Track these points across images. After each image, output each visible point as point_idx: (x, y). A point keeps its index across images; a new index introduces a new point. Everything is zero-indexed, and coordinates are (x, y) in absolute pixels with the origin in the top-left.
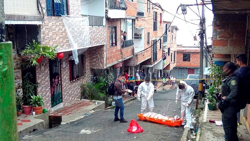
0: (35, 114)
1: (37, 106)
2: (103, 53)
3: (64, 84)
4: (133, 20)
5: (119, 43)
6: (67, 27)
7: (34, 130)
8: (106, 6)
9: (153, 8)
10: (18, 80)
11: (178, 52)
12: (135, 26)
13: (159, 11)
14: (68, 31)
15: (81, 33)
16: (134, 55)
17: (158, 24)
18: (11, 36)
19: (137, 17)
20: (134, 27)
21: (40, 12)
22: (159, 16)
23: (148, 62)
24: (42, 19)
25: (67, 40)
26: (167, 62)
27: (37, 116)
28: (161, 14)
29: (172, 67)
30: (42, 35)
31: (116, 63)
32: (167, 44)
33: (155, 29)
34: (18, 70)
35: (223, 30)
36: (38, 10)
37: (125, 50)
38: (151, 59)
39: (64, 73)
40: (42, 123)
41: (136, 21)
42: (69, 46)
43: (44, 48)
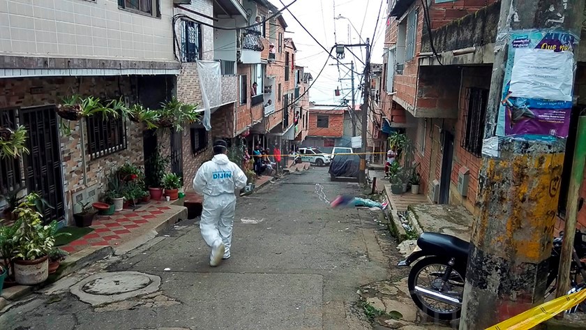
0: (170, 200)
1: (172, 189)
2: (233, 115)
3: (185, 159)
4: (264, 66)
5: (249, 100)
6: (201, 78)
7: (179, 220)
8: (238, 46)
9: (285, 46)
10: (140, 153)
11: (312, 113)
12: (267, 73)
13: (291, 52)
14: (202, 83)
15: (213, 85)
16: (263, 117)
17: (290, 70)
18: (134, 90)
19: (269, 61)
20: (265, 76)
21: (176, 56)
22: (290, 55)
23: (279, 128)
24: (179, 67)
25: (200, 95)
26: (299, 127)
27: (173, 202)
28: (293, 55)
29: (305, 134)
30: (178, 89)
31: (245, 129)
32: (300, 102)
33: (287, 79)
34: (139, 139)
35: (431, 87)
36: (175, 53)
37: (255, 108)
38: (281, 123)
39: (186, 143)
40: (185, 210)
41: (268, 66)
42: (202, 104)
43: (185, 108)
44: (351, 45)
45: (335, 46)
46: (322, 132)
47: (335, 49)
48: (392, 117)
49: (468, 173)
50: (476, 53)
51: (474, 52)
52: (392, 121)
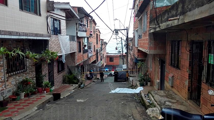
0: (46, 93)
1: (47, 88)
2: (75, 57)
3: (55, 75)
4: (88, 38)
5: (82, 51)
6: (60, 42)
7: (49, 102)
8: (77, 30)
9: (96, 31)
10: (34, 73)
11: (107, 56)
12: (89, 41)
13: (98, 33)
14: (61, 44)
15: (66, 45)
16: (88, 58)
17: (98, 40)
18: (31, 46)
19: (90, 36)
20: (88, 42)
21: (48, 32)
22: (98, 35)
23: (94, 62)
24: (50, 36)
25: (60, 48)
26: (102, 62)
27: (47, 93)
28: (99, 35)
29: (105, 64)
30: (50, 46)
31: (81, 62)
32: (102, 52)
33: (97, 43)
34: (33, 67)
35: (154, 42)
36: (48, 31)
37: (84, 55)
38: (96, 60)
39: (55, 68)
40: (52, 97)
42: (61, 52)
43: (52, 53)
44: (121, 30)
45: (115, 30)
46: (111, 63)
47: (115, 31)
48: (138, 56)
49: (173, 77)
50: (180, 19)
51: (178, 19)
52: (138, 57)
